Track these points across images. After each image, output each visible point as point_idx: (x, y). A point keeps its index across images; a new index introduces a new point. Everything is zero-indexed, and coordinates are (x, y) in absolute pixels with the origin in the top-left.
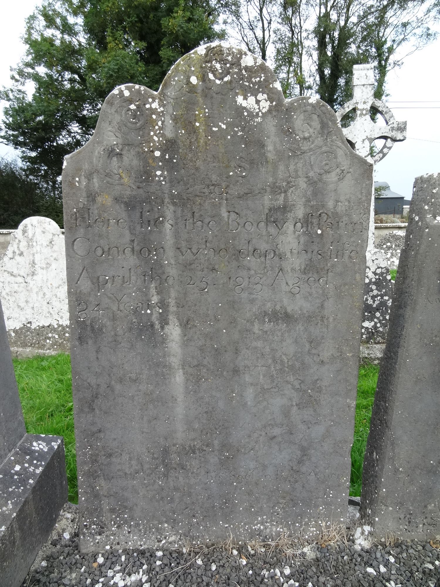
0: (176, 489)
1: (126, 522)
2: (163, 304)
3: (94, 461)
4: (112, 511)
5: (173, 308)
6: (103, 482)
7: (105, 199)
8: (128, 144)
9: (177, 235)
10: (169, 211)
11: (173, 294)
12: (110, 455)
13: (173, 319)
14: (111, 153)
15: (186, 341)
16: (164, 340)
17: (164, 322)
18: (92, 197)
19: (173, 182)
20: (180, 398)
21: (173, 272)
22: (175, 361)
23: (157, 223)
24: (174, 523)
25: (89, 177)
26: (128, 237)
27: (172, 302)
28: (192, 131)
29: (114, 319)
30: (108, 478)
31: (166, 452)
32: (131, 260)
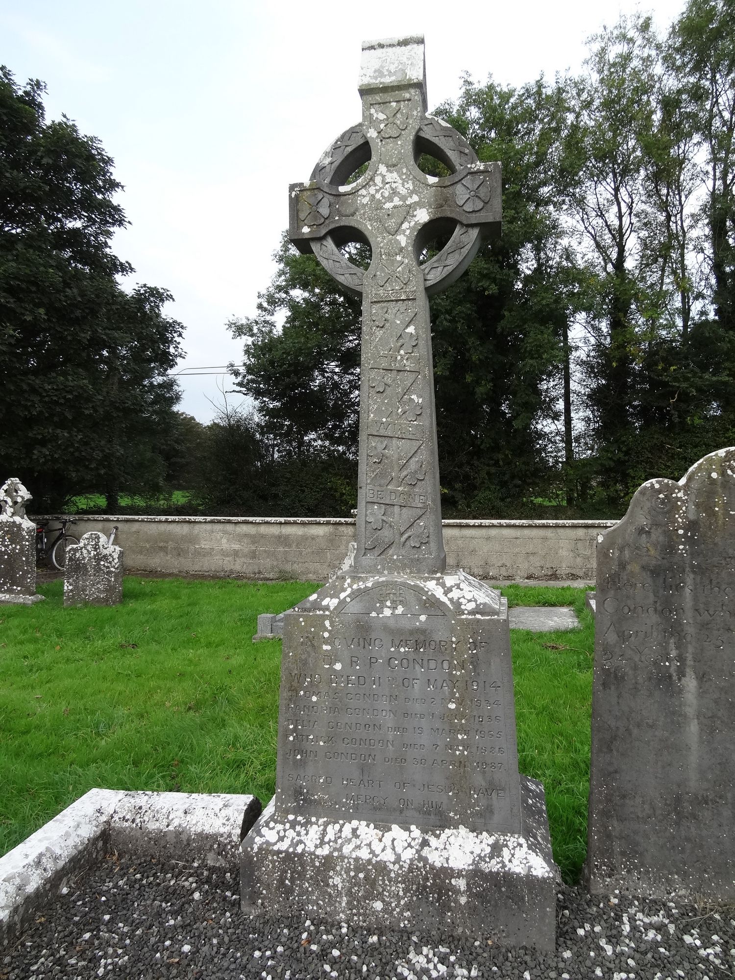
0: (688, 839)
1: (636, 867)
2: (681, 658)
3: (609, 800)
4: (623, 854)
5: (690, 662)
6: (616, 823)
7: (634, 567)
8: (656, 524)
9: (696, 599)
10: (689, 579)
11: (690, 649)
12: (624, 797)
13: (689, 672)
14: (641, 531)
15: (702, 693)
16: (680, 691)
17: (681, 673)
18: (622, 565)
19: (693, 555)
20: (694, 746)
21: (691, 630)
22: (690, 711)
23: (678, 588)
24: (685, 876)
25: (621, 550)
26: (652, 598)
27: (689, 657)
28: (711, 514)
29: (635, 668)
30: (621, 820)
31: (678, 800)
32: (653, 618)
